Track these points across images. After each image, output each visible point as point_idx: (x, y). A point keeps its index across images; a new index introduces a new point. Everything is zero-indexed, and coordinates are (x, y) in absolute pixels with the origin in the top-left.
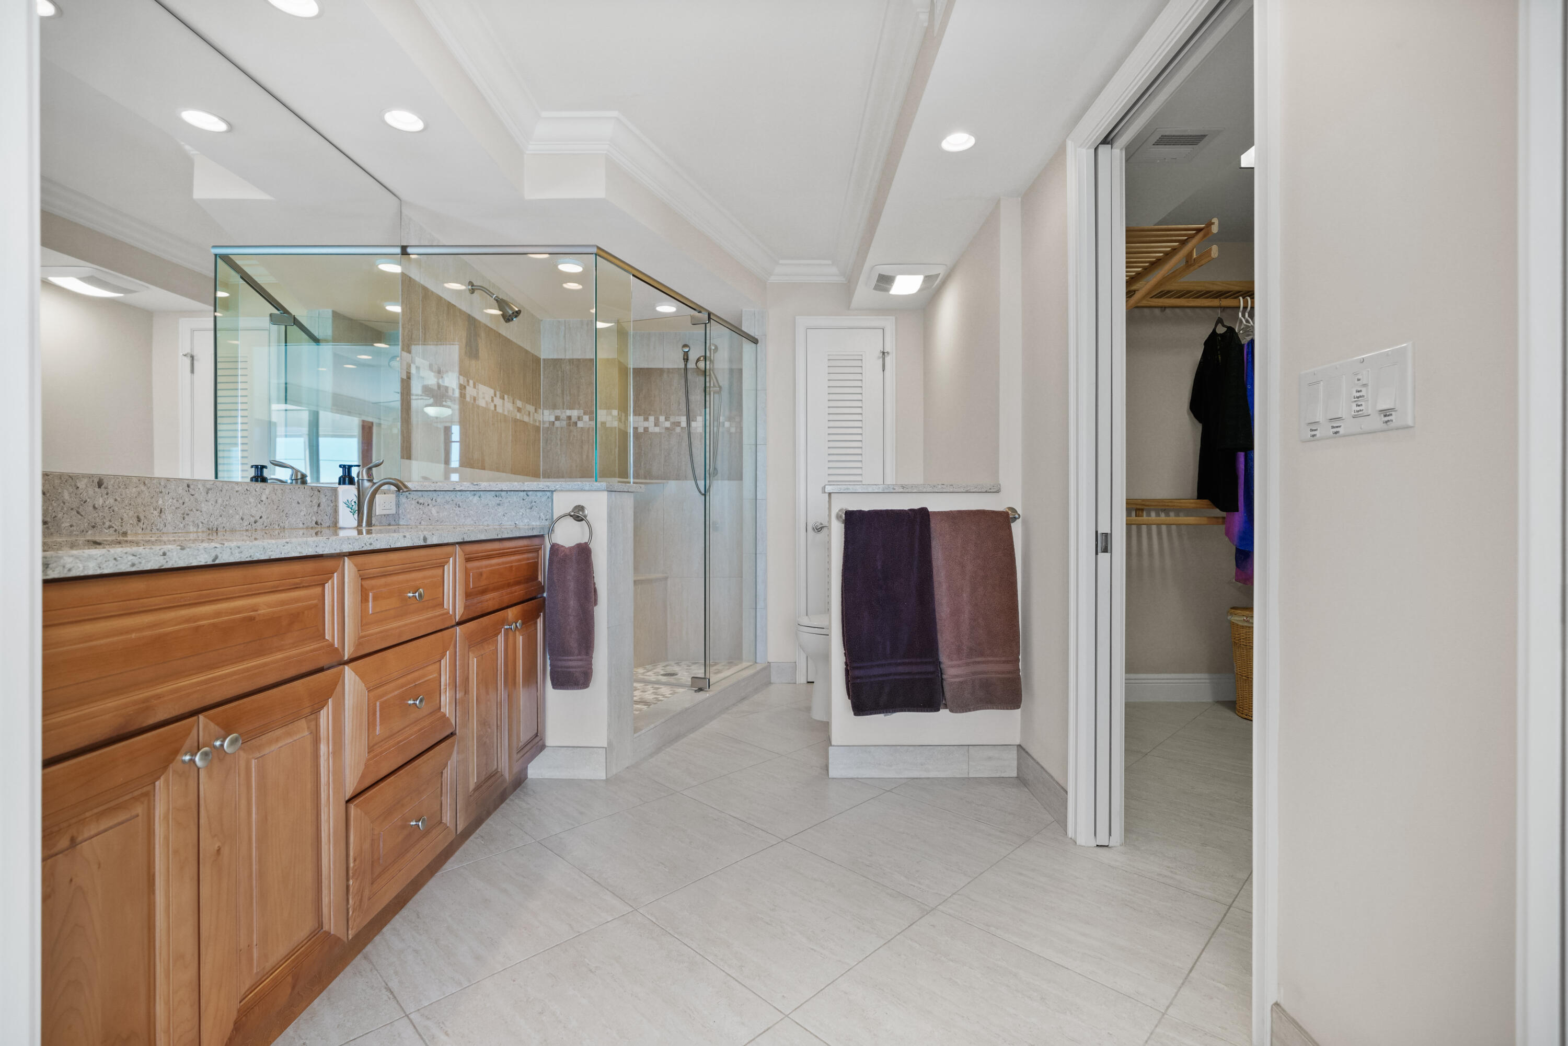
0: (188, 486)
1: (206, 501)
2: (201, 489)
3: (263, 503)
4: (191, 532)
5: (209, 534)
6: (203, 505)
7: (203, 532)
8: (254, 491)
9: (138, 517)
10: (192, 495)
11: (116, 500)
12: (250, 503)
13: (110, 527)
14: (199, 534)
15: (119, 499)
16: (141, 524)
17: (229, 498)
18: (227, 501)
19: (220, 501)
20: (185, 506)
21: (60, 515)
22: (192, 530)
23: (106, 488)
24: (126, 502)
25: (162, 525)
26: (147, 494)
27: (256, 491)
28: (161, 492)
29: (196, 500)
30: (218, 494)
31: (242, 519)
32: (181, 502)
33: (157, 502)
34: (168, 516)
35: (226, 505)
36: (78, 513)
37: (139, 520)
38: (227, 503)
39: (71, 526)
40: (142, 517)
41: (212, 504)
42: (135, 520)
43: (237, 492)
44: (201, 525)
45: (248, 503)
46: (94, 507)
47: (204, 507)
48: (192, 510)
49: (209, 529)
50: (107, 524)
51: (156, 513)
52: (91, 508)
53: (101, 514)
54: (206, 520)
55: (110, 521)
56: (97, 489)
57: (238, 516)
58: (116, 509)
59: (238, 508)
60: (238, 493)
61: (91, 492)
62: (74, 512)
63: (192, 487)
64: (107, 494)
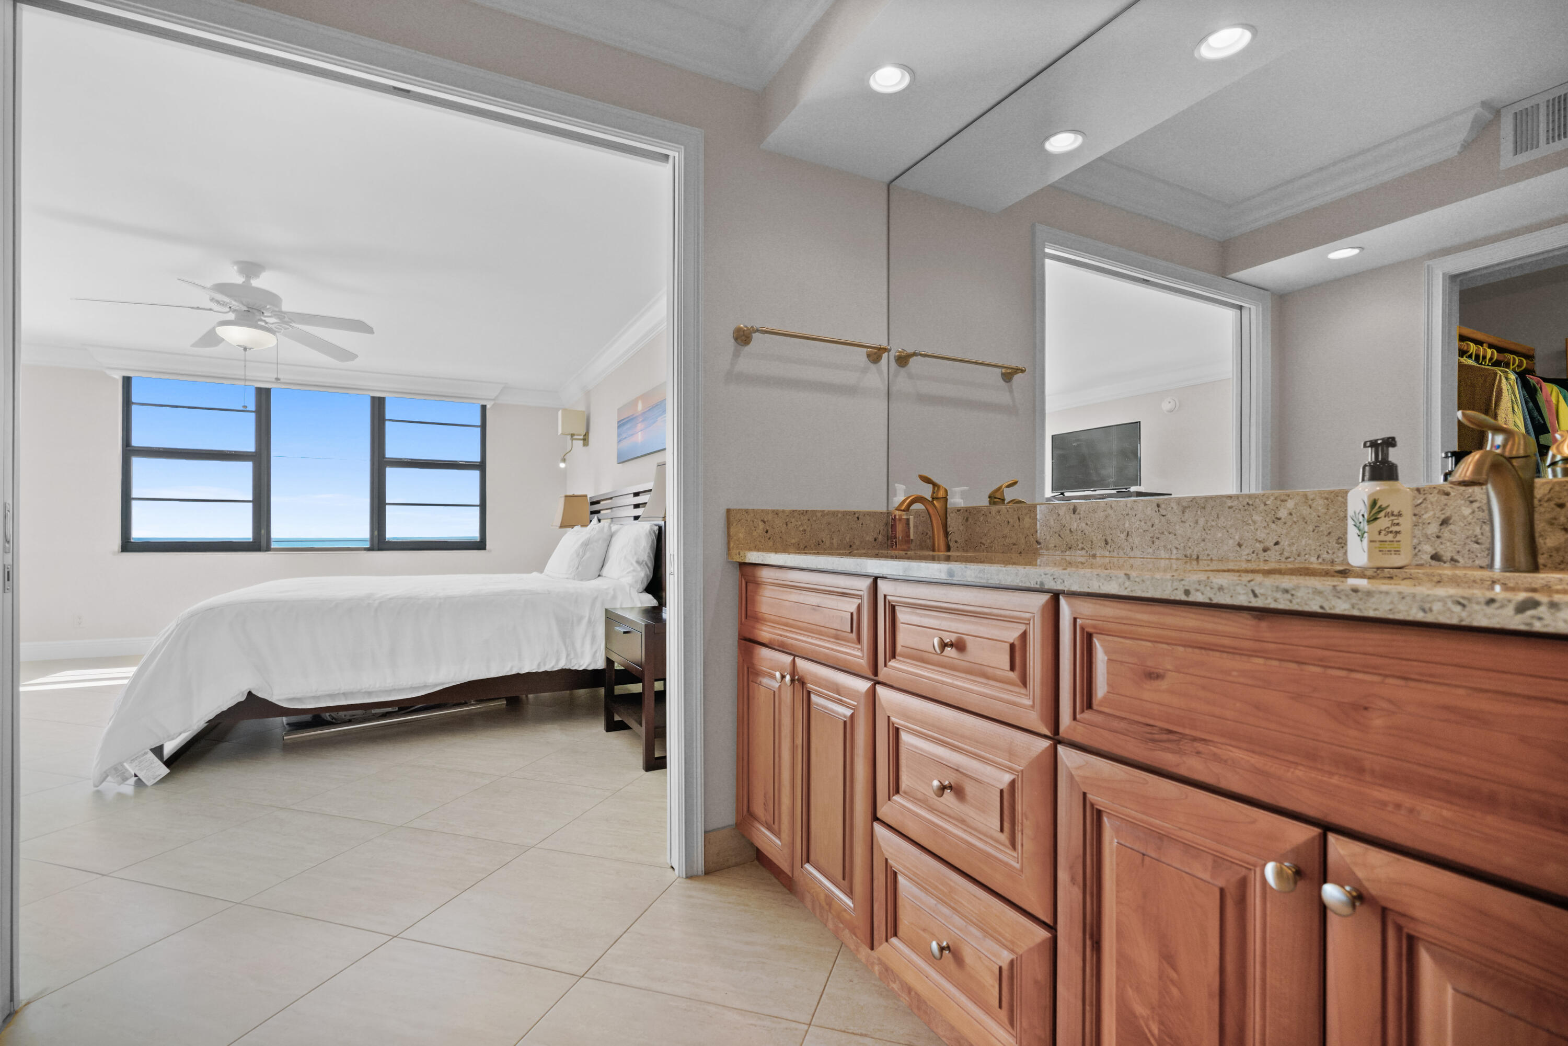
0: (1158, 506)
1: (1182, 522)
2: (1175, 508)
3: (1279, 522)
4: (1161, 559)
5: (1186, 563)
6: (1177, 527)
7: (1177, 559)
8: (1263, 505)
9: (1106, 540)
10: (1163, 516)
11: (1087, 524)
12: (1254, 522)
13: (1083, 549)
14: (1173, 561)
15: (1089, 523)
16: (1108, 547)
17: (1216, 516)
18: (1213, 521)
19: (1202, 521)
20: (1154, 528)
21: (1048, 538)
22: (1163, 556)
23: (1079, 514)
24: (1095, 526)
25: (1129, 549)
26: (1114, 517)
27: (1265, 505)
28: (1127, 515)
29: (1168, 522)
30: (1199, 512)
31: (1240, 545)
32: (1150, 524)
33: (1124, 524)
34: (1136, 540)
35: (1212, 526)
36: (1059, 536)
37: (1107, 543)
38: (1214, 524)
39: (1055, 547)
40: (1109, 541)
41: (1190, 526)
42: (1103, 544)
43: (1230, 507)
44: (1175, 551)
45: (1250, 522)
46: (1071, 531)
47: (1179, 529)
48: (1163, 533)
49: (1186, 556)
50: (1081, 546)
51: (1123, 536)
52: (1068, 532)
53: (1075, 537)
54: (1182, 545)
55: (1083, 543)
56: (1072, 516)
57: (1231, 542)
58: (1087, 533)
59: (1232, 530)
60: (1232, 510)
61: (1068, 518)
62: (1057, 535)
63: (1163, 506)
64: (1080, 519)
